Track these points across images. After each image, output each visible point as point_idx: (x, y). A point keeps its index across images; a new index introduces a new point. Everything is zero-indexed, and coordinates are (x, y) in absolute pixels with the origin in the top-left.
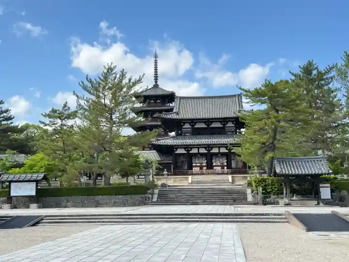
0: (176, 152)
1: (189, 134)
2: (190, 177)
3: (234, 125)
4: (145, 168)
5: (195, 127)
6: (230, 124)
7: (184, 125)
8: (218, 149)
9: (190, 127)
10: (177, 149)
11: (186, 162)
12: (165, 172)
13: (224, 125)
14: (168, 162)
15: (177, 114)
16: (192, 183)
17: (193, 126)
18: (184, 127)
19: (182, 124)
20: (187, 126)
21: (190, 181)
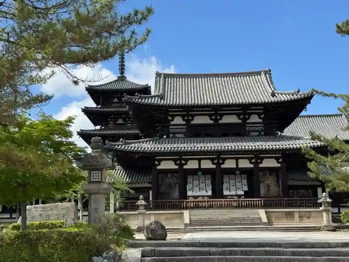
0: (158, 167)
1: (182, 135)
2: (186, 214)
3: (261, 121)
4: (90, 170)
5: (192, 122)
6: (254, 119)
7: (173, 120)
8: (234, 161)
9: (185, 123)
10: (160, 161)
11: (177, 186)
12: (141, 202)
13: (245, 120)
14: (143, 185)
15: (162, 97)
16: (190, 224)
17: (188, 121)
18: (172, 123)
19: (170, 118)
20: (178, 120)
21: (187, 221)
